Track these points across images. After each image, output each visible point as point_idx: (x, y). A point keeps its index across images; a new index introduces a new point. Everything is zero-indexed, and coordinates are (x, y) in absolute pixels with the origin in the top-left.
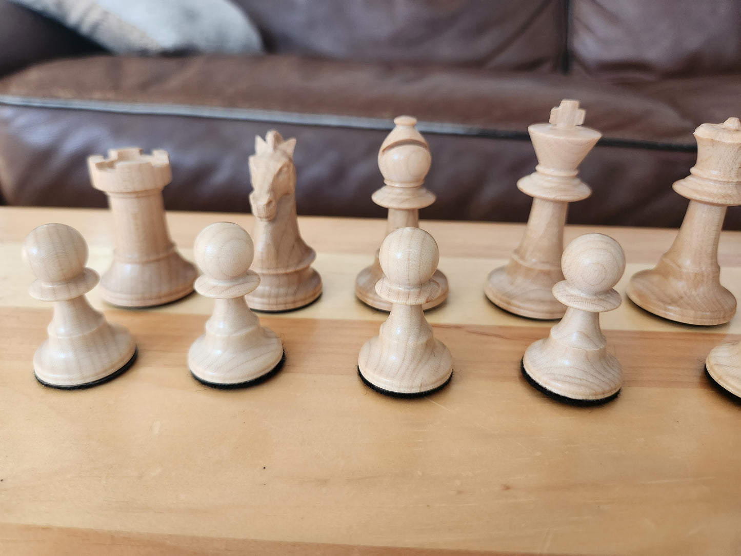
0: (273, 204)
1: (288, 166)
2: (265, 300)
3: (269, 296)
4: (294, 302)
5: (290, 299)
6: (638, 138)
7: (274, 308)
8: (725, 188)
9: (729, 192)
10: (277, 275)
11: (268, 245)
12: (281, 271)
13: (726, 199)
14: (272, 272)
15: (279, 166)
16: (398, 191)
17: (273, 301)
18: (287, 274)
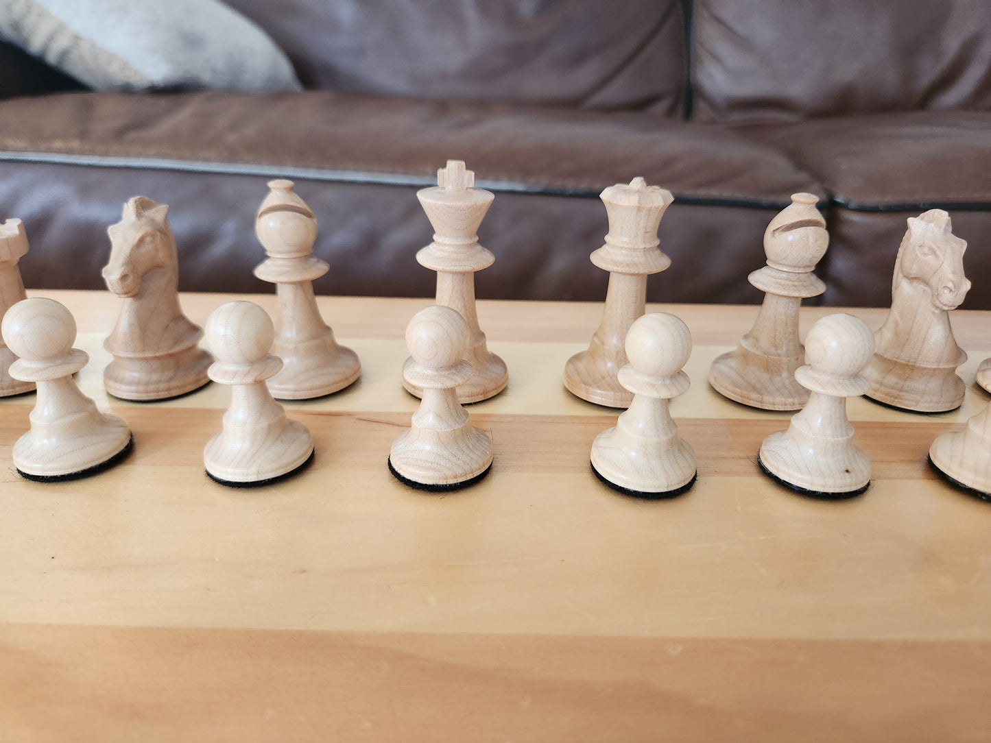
0: (131, 278)
1: (153, 236)
2: (133, 388)
3: (138, 384)
4: (169, 390)
5: (162, 386)
6: (739, 195)
7: (144, 397)
8: (632, 256)
9: (636, 259)
10: (145, 359)
11: (131, 325)
12: (149, 354)
13: (630, 268)
14: (138, 355)
15: (138, 235)
16: (281, 262)
17: (141, 388)
18: (158, 358)
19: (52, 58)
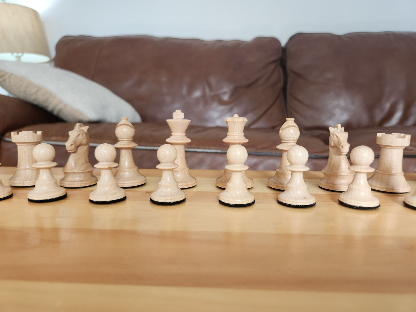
1: (83, 134)
2: (69, 183)
4: (81, 184)
7: (72, 186)
10: (75, 173)
14: (72, 172)
15: (78, 133)
16: (122, 142)
17: (72, 183)
18: (79, 173)
19: (55, 112)
